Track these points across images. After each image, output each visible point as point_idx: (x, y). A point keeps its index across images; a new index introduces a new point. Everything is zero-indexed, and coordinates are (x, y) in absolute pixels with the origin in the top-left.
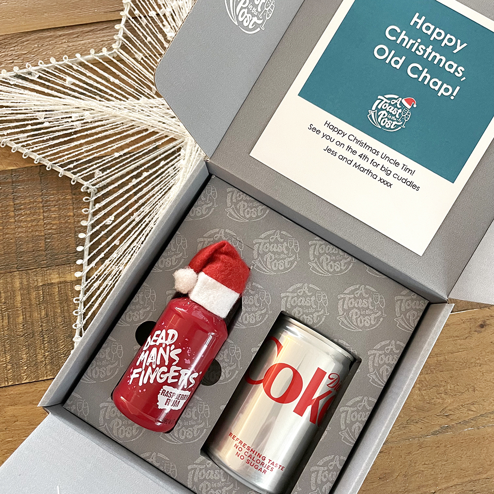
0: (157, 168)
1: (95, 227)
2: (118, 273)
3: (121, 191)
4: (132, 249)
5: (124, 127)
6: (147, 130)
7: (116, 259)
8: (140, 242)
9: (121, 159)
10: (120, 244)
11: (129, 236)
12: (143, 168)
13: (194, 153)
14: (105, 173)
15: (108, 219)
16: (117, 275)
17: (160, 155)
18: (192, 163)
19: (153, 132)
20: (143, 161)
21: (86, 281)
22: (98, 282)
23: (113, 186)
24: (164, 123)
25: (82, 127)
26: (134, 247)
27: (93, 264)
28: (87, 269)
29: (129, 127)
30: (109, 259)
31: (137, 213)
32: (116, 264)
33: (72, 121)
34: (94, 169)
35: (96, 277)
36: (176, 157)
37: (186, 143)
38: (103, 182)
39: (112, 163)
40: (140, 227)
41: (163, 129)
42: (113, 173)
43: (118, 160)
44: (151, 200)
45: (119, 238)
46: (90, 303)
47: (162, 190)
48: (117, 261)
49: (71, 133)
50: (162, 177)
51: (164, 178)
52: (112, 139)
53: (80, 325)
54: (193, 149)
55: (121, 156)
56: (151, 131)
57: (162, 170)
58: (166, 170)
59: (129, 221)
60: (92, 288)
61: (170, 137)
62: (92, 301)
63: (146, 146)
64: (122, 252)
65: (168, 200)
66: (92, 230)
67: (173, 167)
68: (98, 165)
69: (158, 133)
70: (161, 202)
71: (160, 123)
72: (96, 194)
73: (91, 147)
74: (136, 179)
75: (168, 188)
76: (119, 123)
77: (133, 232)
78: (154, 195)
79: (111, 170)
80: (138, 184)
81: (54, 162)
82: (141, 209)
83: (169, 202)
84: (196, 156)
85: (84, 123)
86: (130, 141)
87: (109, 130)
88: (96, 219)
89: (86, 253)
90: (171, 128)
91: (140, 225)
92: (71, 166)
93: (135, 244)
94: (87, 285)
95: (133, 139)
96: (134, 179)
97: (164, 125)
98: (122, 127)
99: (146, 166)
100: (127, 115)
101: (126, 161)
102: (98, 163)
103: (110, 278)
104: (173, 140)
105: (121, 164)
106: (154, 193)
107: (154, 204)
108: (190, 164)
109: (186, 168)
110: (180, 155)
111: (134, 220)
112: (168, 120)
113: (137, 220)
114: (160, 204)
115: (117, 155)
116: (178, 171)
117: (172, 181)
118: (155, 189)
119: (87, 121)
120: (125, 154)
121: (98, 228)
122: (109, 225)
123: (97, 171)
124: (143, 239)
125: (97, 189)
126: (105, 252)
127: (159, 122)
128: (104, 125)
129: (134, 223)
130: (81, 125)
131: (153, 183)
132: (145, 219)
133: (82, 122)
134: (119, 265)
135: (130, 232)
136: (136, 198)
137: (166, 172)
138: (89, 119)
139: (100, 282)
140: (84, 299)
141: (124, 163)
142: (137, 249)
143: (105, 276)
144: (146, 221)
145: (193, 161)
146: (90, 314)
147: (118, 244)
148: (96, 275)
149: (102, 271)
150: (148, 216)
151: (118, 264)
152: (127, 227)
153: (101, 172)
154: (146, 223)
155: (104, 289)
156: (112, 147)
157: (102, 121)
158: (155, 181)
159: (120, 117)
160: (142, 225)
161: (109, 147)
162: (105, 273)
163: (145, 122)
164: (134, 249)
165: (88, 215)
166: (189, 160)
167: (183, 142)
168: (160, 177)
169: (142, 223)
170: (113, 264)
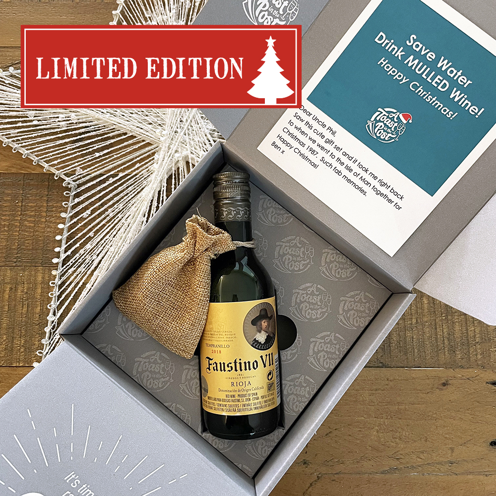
0: (133, 169)
1: (74, 219)
2: (90, 262)
3: (98, 188)
4: (105, 242)
5: (105, 130)
6: (125, 134)
7: (90, 249)
8: (112, 236)
9: (101, 159)
10: (94, 236)
11: (103, 230)
12: (119, 169)
13: (166, 158)
14: (86, 171)
15: (85, 213)
16: (89, 264)
17: (136, 158)
18: (164, 168)
19: (132, 136)
20: (120, 162)
21: (62, 267)
22: (73, 269)
23: (92, 183)
24: (141, 128)
25: (67, 127)
26: (106, 240)
27: (69, 253)
28: (63, 256)
29: (110, 130)
30: (83, 249)
31: (111, 209)
32: (90, 253)
33: (58, 121)
34: (75, 167)
35: (71, 264)
36: (150, 161)
37: (161, 148)
38: (83, 179)
39: (92, 162)
40: (114, 222)
41: (141, 134)
42: (93, 171)
43: (98, 160)
44: (125, 198)
45: (94, 230)
46: (64, 287)
47: (135, 190)
48: (90, 251)
49: (57, 132)
50: (136, 178)
51: (138, 179)
52: (93, 140)
53: (54, 306)
54: (166, 154)
55: (100, 156)
56: (130, 135)
57: (137, 172)
58: (140, 172)
59: (103, 216)
60: (67, 274)
61: (147, 142)
62: (66, 285)
63: (124, 149)
64: (96, 243)
65: (140, 199)
66: (70, 222)
67: (147, 169)
68: (79, 163)
69: (136, 137)
70: (134, 201)
71: (138, 129)
72: (76, 189)
73: (74, 146)
74: (113, 178)
75: (141, 188)
76: (100, 126)
77: (106, 227)
78: (128, 194)
79: (90, 169)
80: (115, 182)
81: (40, 158)
82: (115, 206)
83: (140, 201)
84: (168, 161)
85: (70, 124)
86: (110, 143)
87: (92, 131)
88: (74, 212)
89: (64, 242)
90: (147, 134)
91: (113, 220)
92: (56, 162)
93: (107, 237)
94: (63, 270)
95: (112, 141)
96: (111, 178)
97: (142, 131)
98: (103, 130)
99: (122, 167)
100: (108, 119)
101: (105, 162)
102: (80, 161)
103: (83, 266)
104: (149, 144)
105: (101, 164)
106: (128, 192)
107: (127, 202)
108: (162, 168)
109: (158, 171)
110: (153, 159)
111: (108, 215)
112: (146, 126)
113: (111, 215)
114: (132, 202)
115: (97, 155)
116: (152, 173)
117: (145, 182)
118: (129, 189)
119: (72, 122)
120: (104, 155)
121: (75, 220)
122: (86, 219)
123: (78, 168)
124: (114, 233)
125: (78, 185)
126: (81, 242)
127: (137, 127)
128: (88, 127)
129: (108, 218)
130: (66, 125)
131: (127, 183)
132: (118, 215)
133: (68, 122)
134: (92, 255)
135: (104, 225)
136: (111, 195)
137: (140, 174)
138: (74, 120)
139: (75, 269)
140: (59, 283)
141: (103, 163)
142: (109, 242)
143: (79, 264)
144: (118, 217)
145: (165, 165)
146: (63, 296)
147: (93, 236)
148: (72, 262)
149: (77, 259)
150: (121, 212)
151: (91, 253)
152: (101, 221)
153: (81, 170)
154: (118, 219)
155: (78, 275)
156: (93, 147)
157: (86, 122)
158: (130, 181)
159: (102, 120)
160: (115, 220)
161: (91, 148)
162: (79, 261)
163: (125, 127)
164: (107, 241)
165: (68, 207)
166: (162, 164)
167: (158, 147)
168: (135, 178)
169: (115, 218)
170: (87, 254)
